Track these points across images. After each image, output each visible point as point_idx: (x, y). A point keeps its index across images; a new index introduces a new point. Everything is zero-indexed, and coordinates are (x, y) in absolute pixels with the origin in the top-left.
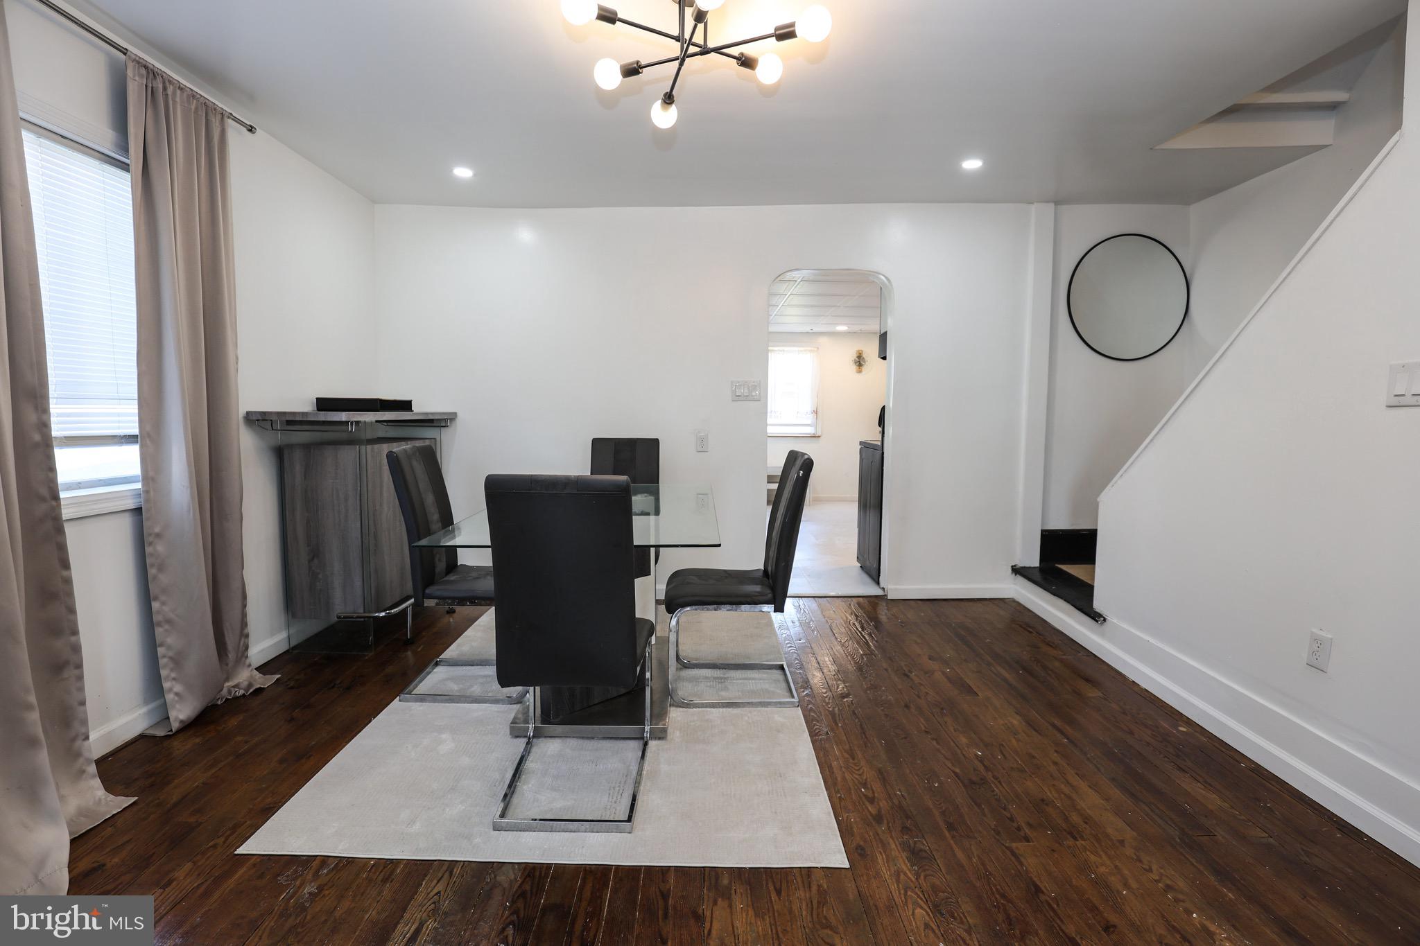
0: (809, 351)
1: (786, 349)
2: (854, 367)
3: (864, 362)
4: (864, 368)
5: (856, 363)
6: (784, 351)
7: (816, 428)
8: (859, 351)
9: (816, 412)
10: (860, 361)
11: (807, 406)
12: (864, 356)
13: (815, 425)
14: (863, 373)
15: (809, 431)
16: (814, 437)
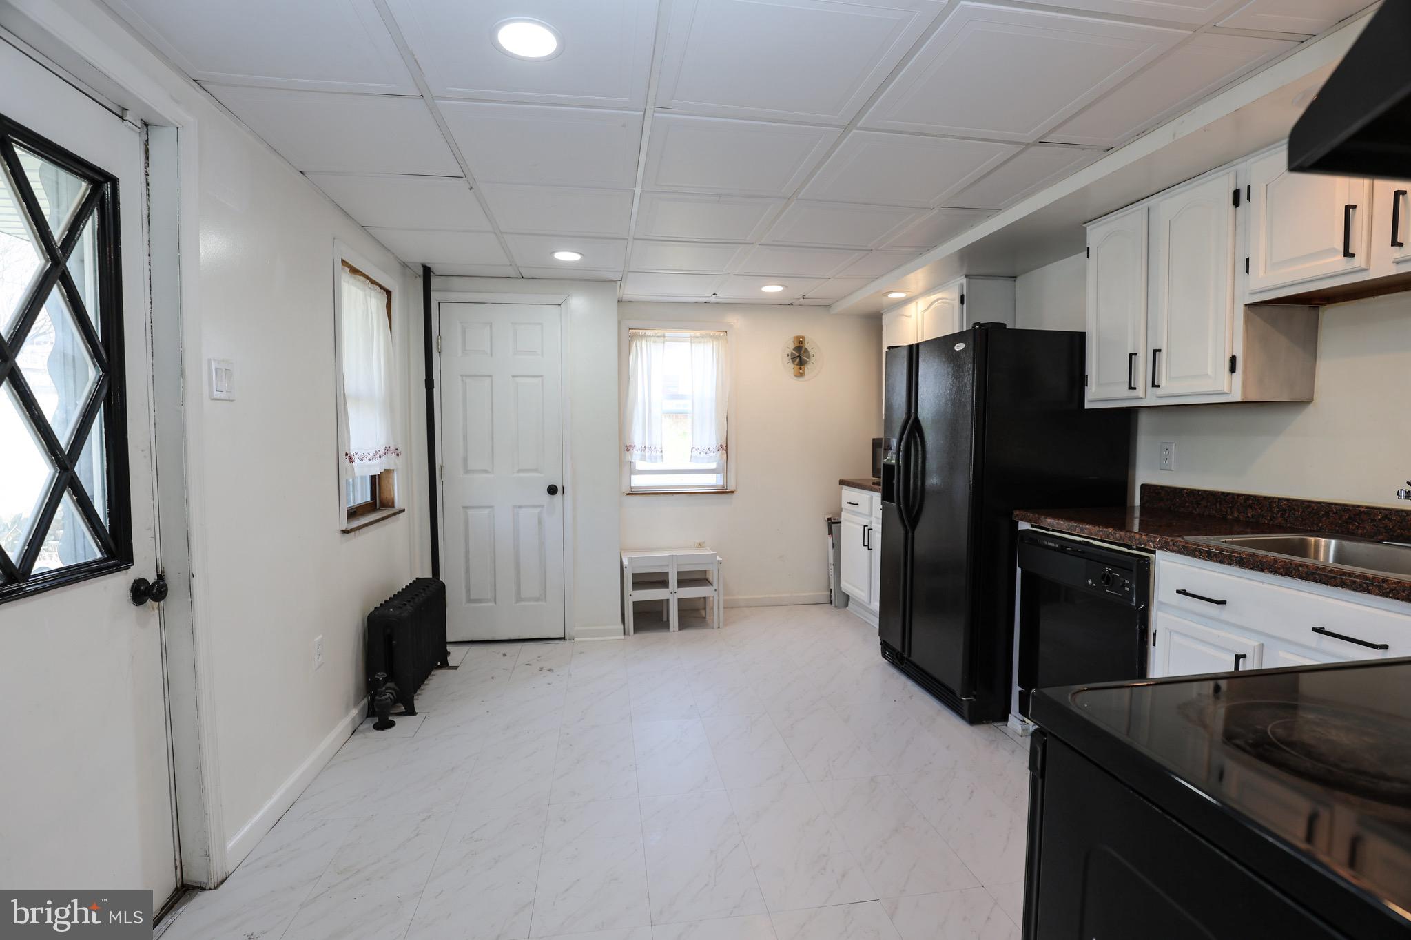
0: (711, 337)
1: (668, 333)
2: (791, 367)
3: (809, 357)
4: (808, 369)
5: (793, 359)
6: (664, 336)
7: (726, 477)
8: (798, 337)
9: (725, 448)
10: (800, 356)
11: (709, 437)
12: (807, 346)
13: (724, 470)
14: (806, 377)
15: (713, 480)
16: (723, 492)
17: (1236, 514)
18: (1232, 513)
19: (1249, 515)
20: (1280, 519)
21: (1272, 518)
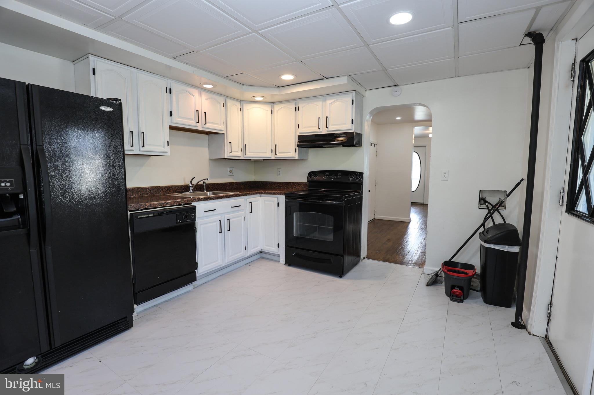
17: (134, 195)
18: (133, 194)
19: (139, 194)
20: (149, 193)
21: (147, 194)
